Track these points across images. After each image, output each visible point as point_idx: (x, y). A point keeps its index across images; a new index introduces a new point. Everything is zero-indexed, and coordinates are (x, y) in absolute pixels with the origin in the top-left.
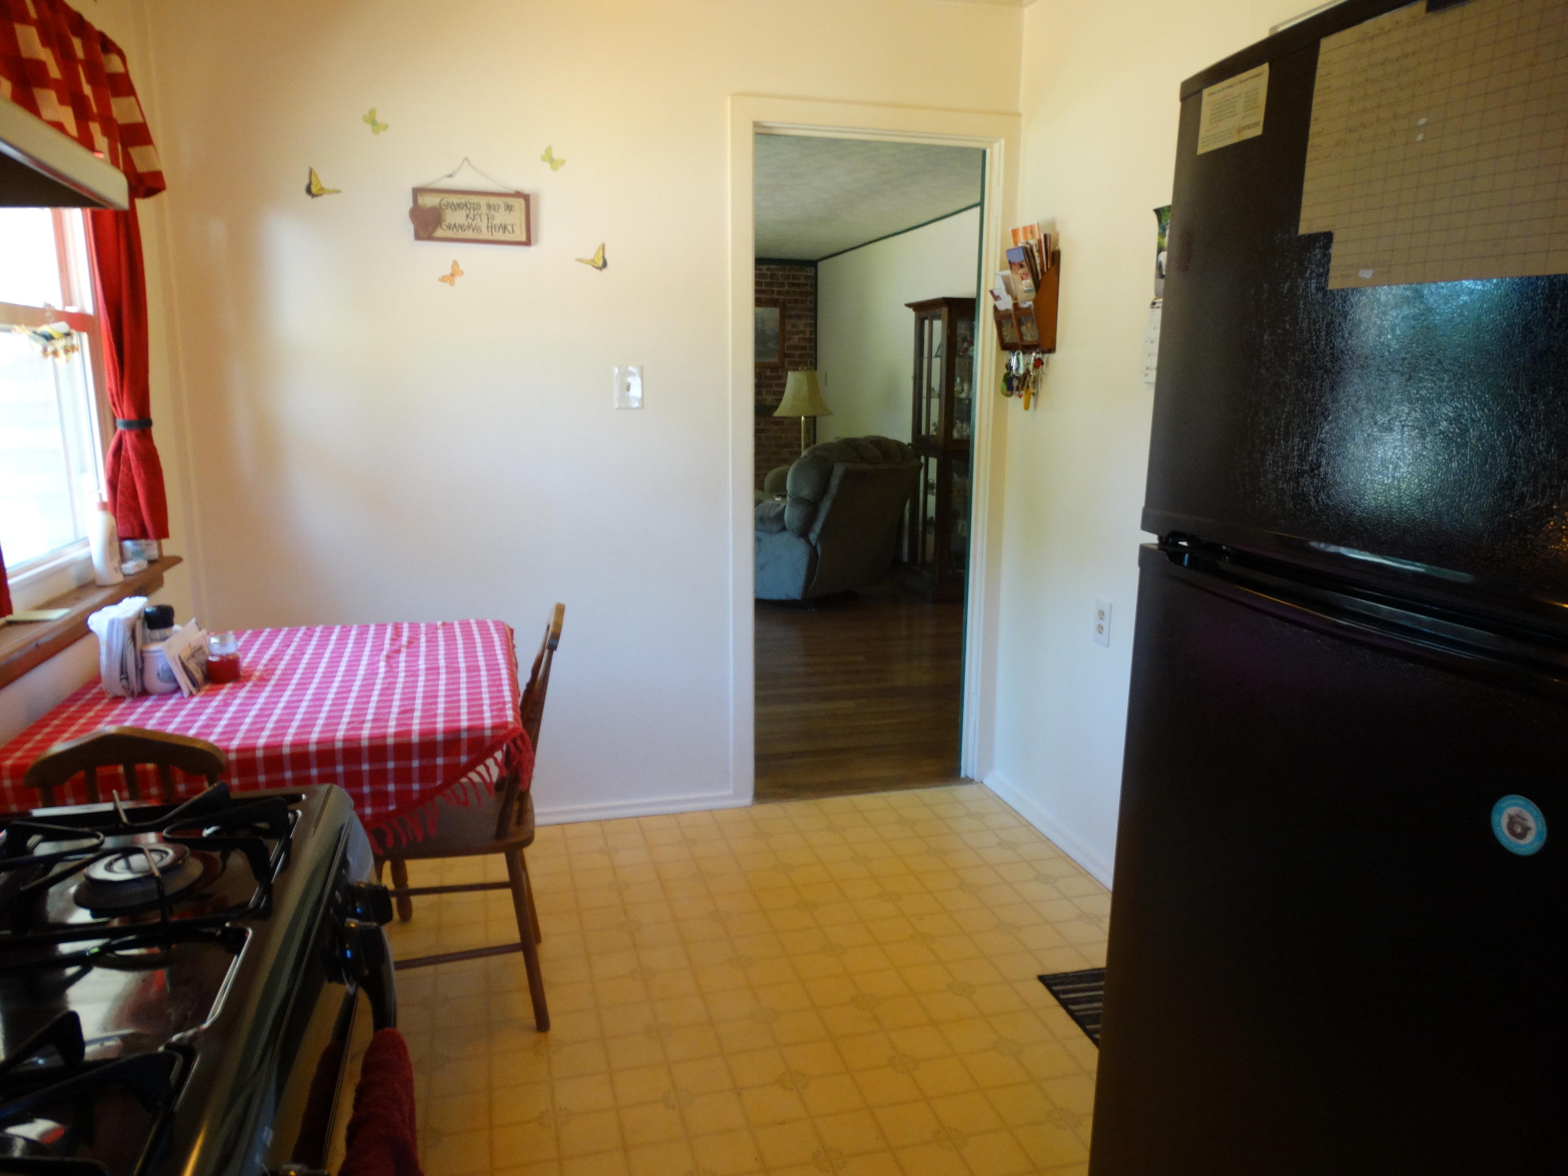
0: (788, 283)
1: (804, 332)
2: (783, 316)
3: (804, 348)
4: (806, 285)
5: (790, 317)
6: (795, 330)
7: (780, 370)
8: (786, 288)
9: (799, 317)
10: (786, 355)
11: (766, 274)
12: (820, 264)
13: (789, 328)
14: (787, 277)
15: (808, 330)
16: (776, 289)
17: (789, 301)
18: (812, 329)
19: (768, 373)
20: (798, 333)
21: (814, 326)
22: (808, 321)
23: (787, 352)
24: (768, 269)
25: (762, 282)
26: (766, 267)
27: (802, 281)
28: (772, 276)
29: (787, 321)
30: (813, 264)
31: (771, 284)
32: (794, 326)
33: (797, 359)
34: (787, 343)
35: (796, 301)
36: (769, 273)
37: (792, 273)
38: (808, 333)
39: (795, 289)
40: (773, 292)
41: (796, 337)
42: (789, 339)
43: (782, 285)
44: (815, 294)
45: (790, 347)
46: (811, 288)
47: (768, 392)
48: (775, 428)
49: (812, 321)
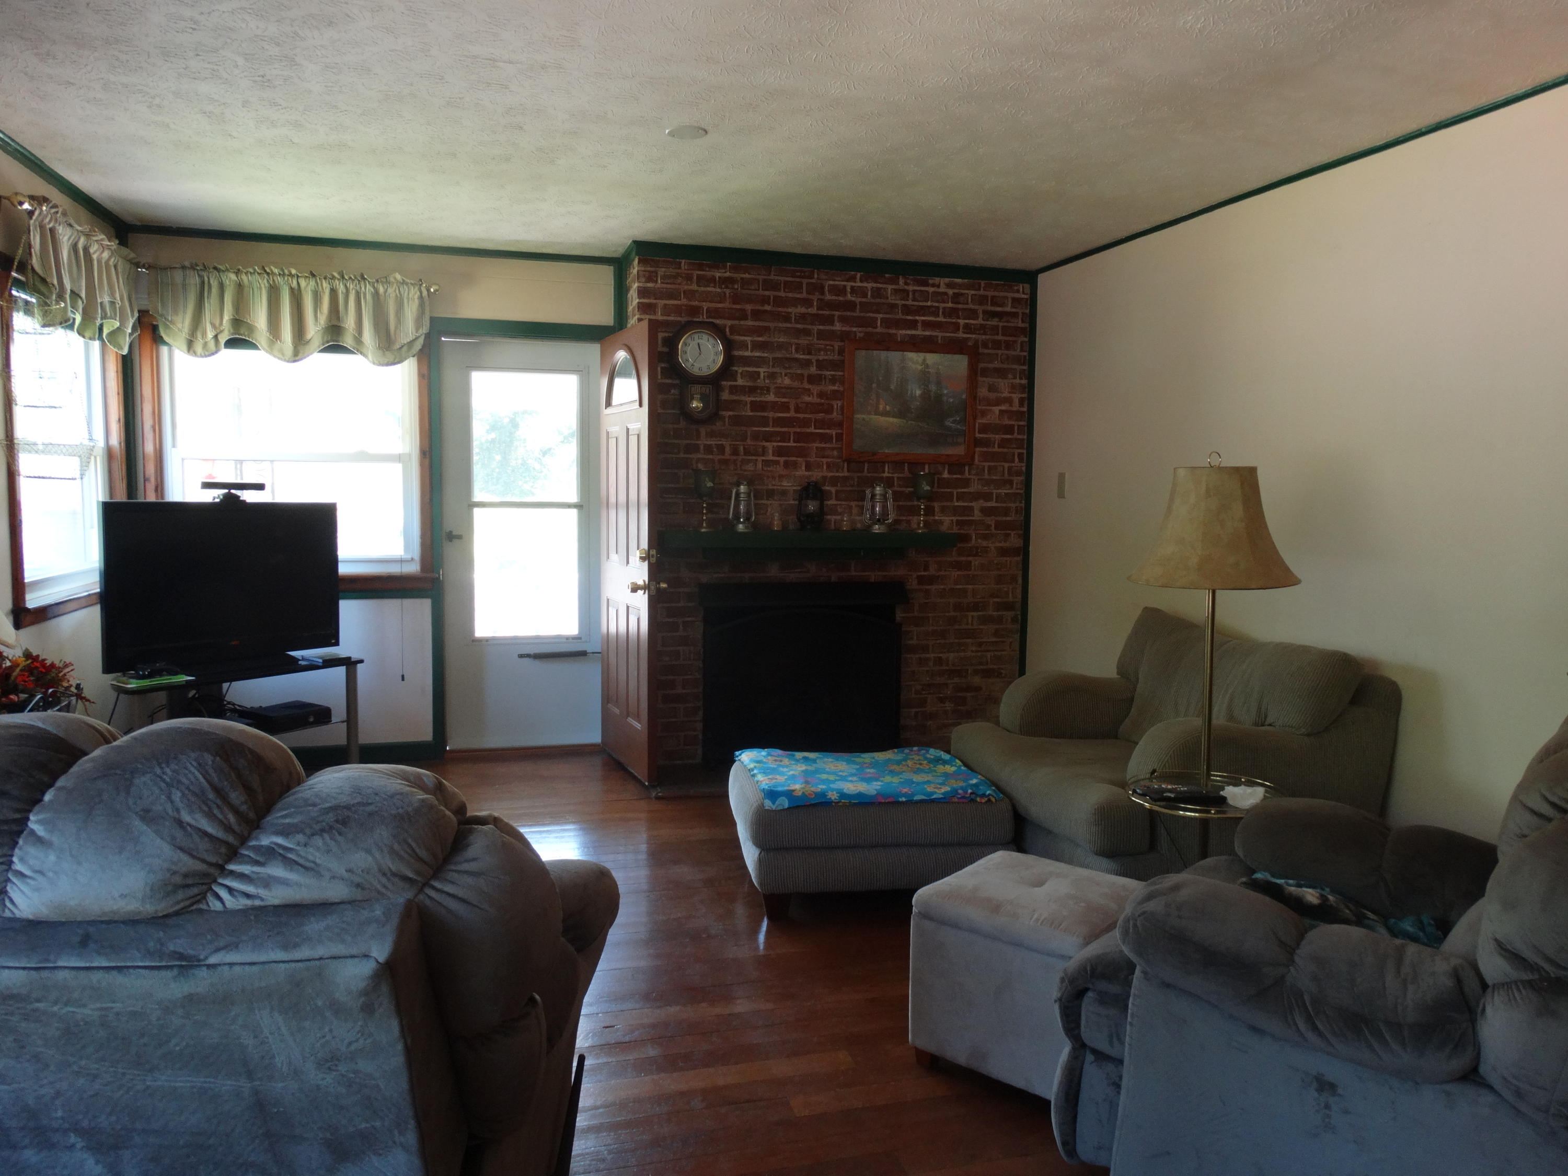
0: (985, 312)
1: (1009, 401)
2: (974, 372)
3: (1009, 429)
4: (1014, 315)
5: (985, 372)
6: (992, 396)
7: (967, 468)
8: (980, 321)
9: (1001, 373)
10: (977, 443)
11: (946, 294)
12: (1041, 278)
13: (983, 392)
14: (982, 300)
15: (1016, 397)
16: (962, 322)
17: (985, 345)
18: (1023, 396)
19: (946, 475)
20: (998, 402)
21: (1029, 389)
22: (1018, 381)
23: (978, 435)
24: (949, 286)
25: (938, 308)
26: (947, 280)
27: (1008, 309)
28: (956, 298)
29: (980, 379)
30: (1030, 277)
31: (953, 312)
32: (992, 388)
33: (996, 449)
34: (980, 421)
35: (997, 345)
36: (950, 292)
37: (990, 293)
38: (1016, 402)
39: (994, 322)
40: (956, 327)
41: (996, 409)
42: (983, 413)
43: (973, 314)
44: (1031, 332)
45: (985, 429)
46: (1023, 322)
47: (943, 510)
48: (955, 573)
49: (1024, 382)
